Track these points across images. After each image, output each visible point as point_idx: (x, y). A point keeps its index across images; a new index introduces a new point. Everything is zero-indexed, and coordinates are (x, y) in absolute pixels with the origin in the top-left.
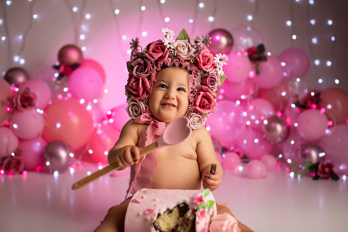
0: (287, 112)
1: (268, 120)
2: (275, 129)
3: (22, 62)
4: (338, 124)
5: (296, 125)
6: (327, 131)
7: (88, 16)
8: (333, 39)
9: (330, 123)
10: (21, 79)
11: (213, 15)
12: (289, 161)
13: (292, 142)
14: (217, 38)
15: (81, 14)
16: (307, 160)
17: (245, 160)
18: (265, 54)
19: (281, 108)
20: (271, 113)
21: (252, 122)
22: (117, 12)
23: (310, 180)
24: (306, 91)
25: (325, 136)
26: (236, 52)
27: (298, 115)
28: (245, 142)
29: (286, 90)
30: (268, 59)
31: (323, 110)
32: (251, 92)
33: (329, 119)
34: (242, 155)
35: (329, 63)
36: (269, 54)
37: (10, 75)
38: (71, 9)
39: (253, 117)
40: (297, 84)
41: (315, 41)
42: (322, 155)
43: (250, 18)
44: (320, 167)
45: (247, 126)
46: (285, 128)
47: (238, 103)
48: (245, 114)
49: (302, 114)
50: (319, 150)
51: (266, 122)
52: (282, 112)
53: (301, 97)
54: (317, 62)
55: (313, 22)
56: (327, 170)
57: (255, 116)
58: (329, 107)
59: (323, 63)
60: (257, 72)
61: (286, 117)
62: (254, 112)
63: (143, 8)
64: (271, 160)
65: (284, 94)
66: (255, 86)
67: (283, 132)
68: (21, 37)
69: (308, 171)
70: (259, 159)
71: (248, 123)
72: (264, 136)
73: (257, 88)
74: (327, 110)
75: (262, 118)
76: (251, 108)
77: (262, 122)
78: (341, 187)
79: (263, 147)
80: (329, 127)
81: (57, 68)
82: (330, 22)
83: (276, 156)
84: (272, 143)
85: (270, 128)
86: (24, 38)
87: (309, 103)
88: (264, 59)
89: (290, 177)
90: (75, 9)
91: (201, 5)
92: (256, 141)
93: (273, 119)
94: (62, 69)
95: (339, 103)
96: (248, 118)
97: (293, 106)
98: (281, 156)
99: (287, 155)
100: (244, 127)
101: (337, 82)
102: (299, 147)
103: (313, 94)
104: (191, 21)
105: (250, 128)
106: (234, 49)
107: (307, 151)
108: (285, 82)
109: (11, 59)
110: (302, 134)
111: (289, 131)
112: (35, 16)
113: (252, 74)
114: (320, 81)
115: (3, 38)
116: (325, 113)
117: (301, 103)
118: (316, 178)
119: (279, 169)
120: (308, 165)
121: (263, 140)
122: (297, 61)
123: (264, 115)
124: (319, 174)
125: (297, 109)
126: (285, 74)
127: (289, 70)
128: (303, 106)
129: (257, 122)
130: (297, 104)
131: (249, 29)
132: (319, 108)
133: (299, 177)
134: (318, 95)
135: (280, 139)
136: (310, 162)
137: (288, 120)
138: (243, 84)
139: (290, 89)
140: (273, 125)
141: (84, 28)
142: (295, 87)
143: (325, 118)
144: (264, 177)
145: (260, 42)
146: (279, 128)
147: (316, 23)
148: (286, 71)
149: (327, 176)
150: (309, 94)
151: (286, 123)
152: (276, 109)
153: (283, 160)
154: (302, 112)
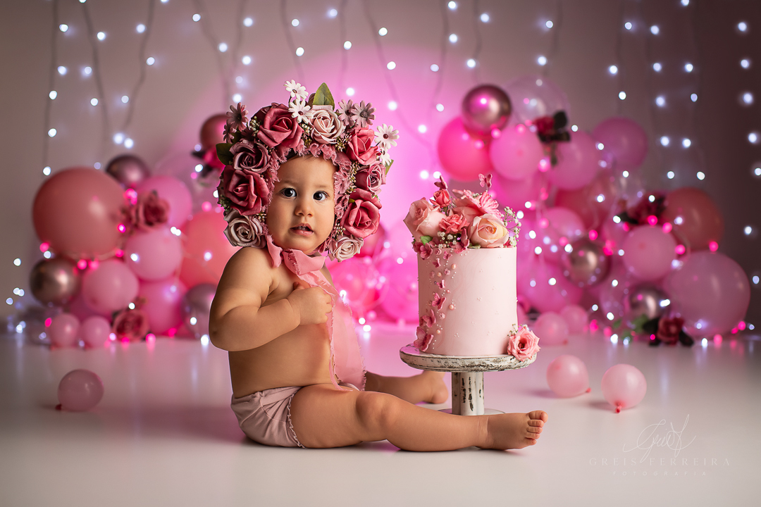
0: (607, 231)
1: (573, 245)
2: (584, 261)
3: (129, 144)
4: (694, 250)
5: (621, 253)
6: (676, 264)
7: (247, 60)
8: (694, 98)
9: (681, 249)
10: (134, 175)
11: (475, 57)
12: (610, 316)
13: (615, 283)
14: (483, 101)
15: (235, 55)
16: (639, 312)
17: (533, 315)
18: (567, 128)
19: (596, 223)
20: (579, 233)
21: (546, 248)
22: (300, 52)
23: (644, 347)
24: (640, 194)
25: (673, 272)
26: (517, 126)
27: (625, 235)
28: (533, 283)
29: (605, 191)
30: (573, 138)
31: (668, 227)
32: (543, 196)
33: (679, 242)
34: (527, 307)
35: (687, 143)
36: (575, 128)
37: (115, 168)
38: (215, 47)
39: (547, 240)
40: (623, 182)
41: (660, 101)
42: (665, 303)
43: (542, 61)
44: (661, 324)
45: (537, 256)
46: (603, 258)
47: (520, 215)
48: (532, 235)
49: (632, 234)
50: (661, 295)
51: (569, 248)
52: (599, 231)
53: (632, 204)
54: (665, 141)
55: (657, 67)
56: (673, 329)
57: (551, 238)
58: (679, 221)
59: (676, 142)
60: (554, 162)
61: (604, 240)
62: (549, 230)
63: (348, 45)
64: (578, 316)
65: (600, 199)
66: (549, 185)
67: (599, 265)
68: (125, 99)
69: (640, 331)
70: (558, 311)
71: (538, 250)
72: (567, 273)
73: (554, 190)
74: (675, 226)
75: (563, 241)
76: (544, 223)
77: (562, 248)
78: (699, 359)
79: (564, 293)
80: (679, 256)
81: (199, 155)
82: (689, 68)
83: (587, 307)
84: (581, 285)
85: (574, 259)
86: (131, 101)
87: (644, 215)
88: (567, 137)
89: (611, 343)
90: (223, 47)
91: (453, 38)
92: (553, 282)
93: (582, 244)
94: (209, 157)
95: (696, 215)
96: (538, 242)
97: (617, 219)
98: (595, 308)
99: (606, 305)
100: (531, 258)
101: (701, 176)
102: (626, 291)
103: (652, 199)
104: (435, 68)
105: (542, 260)
106: (513, 121)
107: (640, 297)
108: (605, 179)
109: (107, 138)
110: (632, 269)
111: (610, 265)
112: (151, 61)
113: (544, 164)
114: (671, 175)
115: (94, 102)
116: (672, 232)
117: (631, 214)
118: (655, 343)
119: (593, 332)
120: (641, 321)
121: (565, 281)
122: (625, 141)
123: (566, 237)
124: (659, 336)
125: (623, 226)
126: (603, 164)
127: (610, 156)
128: (634, 219)
129: (554, 249)
130: (624, 216)
131: (539, 83)
132: (661, 223)
133: (626, 342)
134: (660, 199)
135: (593, 279)
136: (645, 316)
137: (608, 245)
138: (529, 181)
139: (614, 190)
140: (581, 253)
141: (240, 81)
142: (620, 186)
143: (671, 240)
144: (565, 342)
145: (559, 107)
146: (592, 258)
147: (664, 68)
148: (604, 159)
149: (673, 339)
150: (646, 199)
151: (605, 250)
152: (587, 225)
153: (600, 315)
154: (631, 229)
